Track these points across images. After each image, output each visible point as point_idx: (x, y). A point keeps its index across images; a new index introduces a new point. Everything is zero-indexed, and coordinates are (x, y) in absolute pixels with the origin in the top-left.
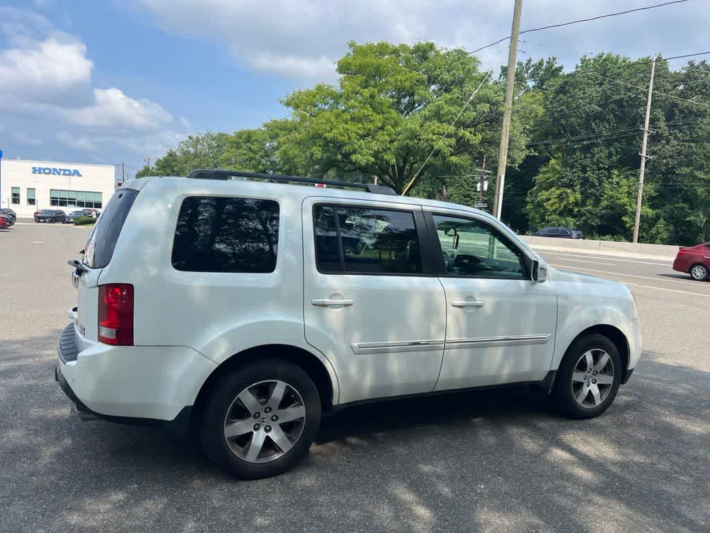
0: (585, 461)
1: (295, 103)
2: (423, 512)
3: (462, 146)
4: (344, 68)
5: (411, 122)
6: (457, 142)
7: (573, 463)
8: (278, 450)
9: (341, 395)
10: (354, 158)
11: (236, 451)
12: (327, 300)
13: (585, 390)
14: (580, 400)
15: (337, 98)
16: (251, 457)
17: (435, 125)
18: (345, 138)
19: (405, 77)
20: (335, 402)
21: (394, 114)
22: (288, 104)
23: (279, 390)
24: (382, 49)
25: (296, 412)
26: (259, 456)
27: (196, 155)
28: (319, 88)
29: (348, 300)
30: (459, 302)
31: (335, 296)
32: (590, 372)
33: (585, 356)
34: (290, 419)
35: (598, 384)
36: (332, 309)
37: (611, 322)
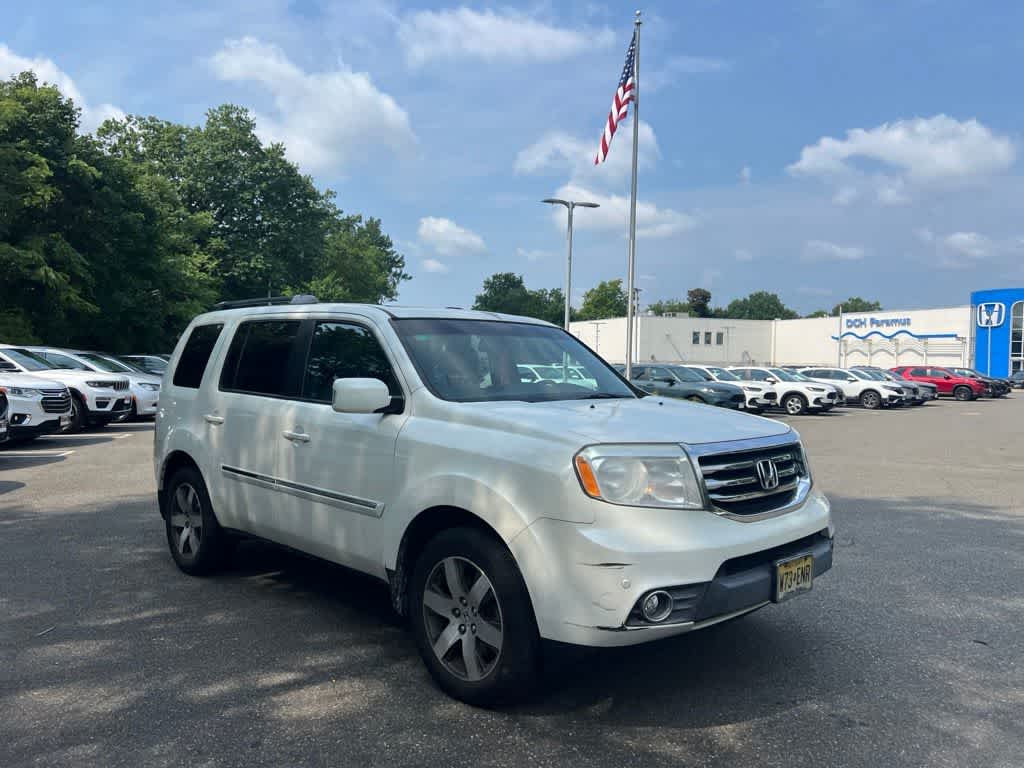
8: (190, 550)
16: (181, 550)
20: (220, 523)
23: (191, 494)
26: (184, 551)
29: (221, 418)
30: (289, 432)
31: (216, 413)
32: (466, 605)
33: (443, 564)
34: (198, 525)
35: (477, 638)
36: (213, 426)
37: (480, 508)
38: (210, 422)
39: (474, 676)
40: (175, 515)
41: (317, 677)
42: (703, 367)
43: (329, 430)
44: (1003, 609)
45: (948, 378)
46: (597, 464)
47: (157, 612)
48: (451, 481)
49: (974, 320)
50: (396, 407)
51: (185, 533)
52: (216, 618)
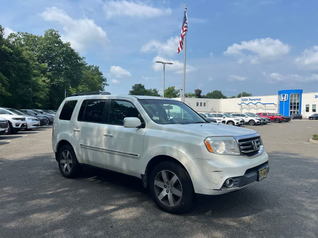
8: (68, 171)
12: (75, 129)
16: (64, 171)
23: (68, 153)
29: (79, 130)
30: (105, 133)
31: (77, 128)
32: (169, 184)
33: (161, 172)
34: (70, 163)
35: (173, 194)
36: (76, 132)
37: (175, 155)
38: (75, 131)
39: (172, 205)
40: (61, 160)
41: (121, 207)
42: (204, 113)
43: (120, 133)
44: (310, 182)
45: (273, 116)
46: (211, 142)
47: (63, 189)
48: (163, 148)
49: (279, 99)
50: (143, 126)
51: (66, 165)
52: (82, 191)
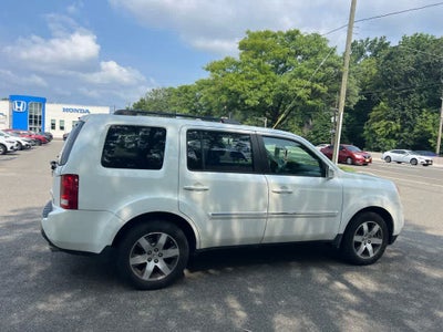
0: (354, 290)
1: (212, 69)
2: (242, 314)
3: (315, 94)
4: (242, 46)
5: (283, 79)
6: (313, 91)
7: (345, 291)
8: (162, 273)
9: (202, 243)
10: (246, 102)
11: (136, 273)
12: (192, 187)
13: (363, 247)
14: (359, 254)
15: (237, 64)
16: (146, 277)
17: (298, 81)
18: (241, 90)
19: (280, 52)
20: (198, 247)
21: (273, 74)
22: (207, 69)
23: (163, 238)
24: (267, 35)
25: (174, 252)
26: (151, 277)
27: (155, 101)
28: (227, 59)
29: (206, 187)
30: (277, 190)
31: (198, 184)
33: (363, 226)
35: (372, 244)
38: (191, 190)
40: (133, 257)
43: (304, 187)
51: (150, 265)
